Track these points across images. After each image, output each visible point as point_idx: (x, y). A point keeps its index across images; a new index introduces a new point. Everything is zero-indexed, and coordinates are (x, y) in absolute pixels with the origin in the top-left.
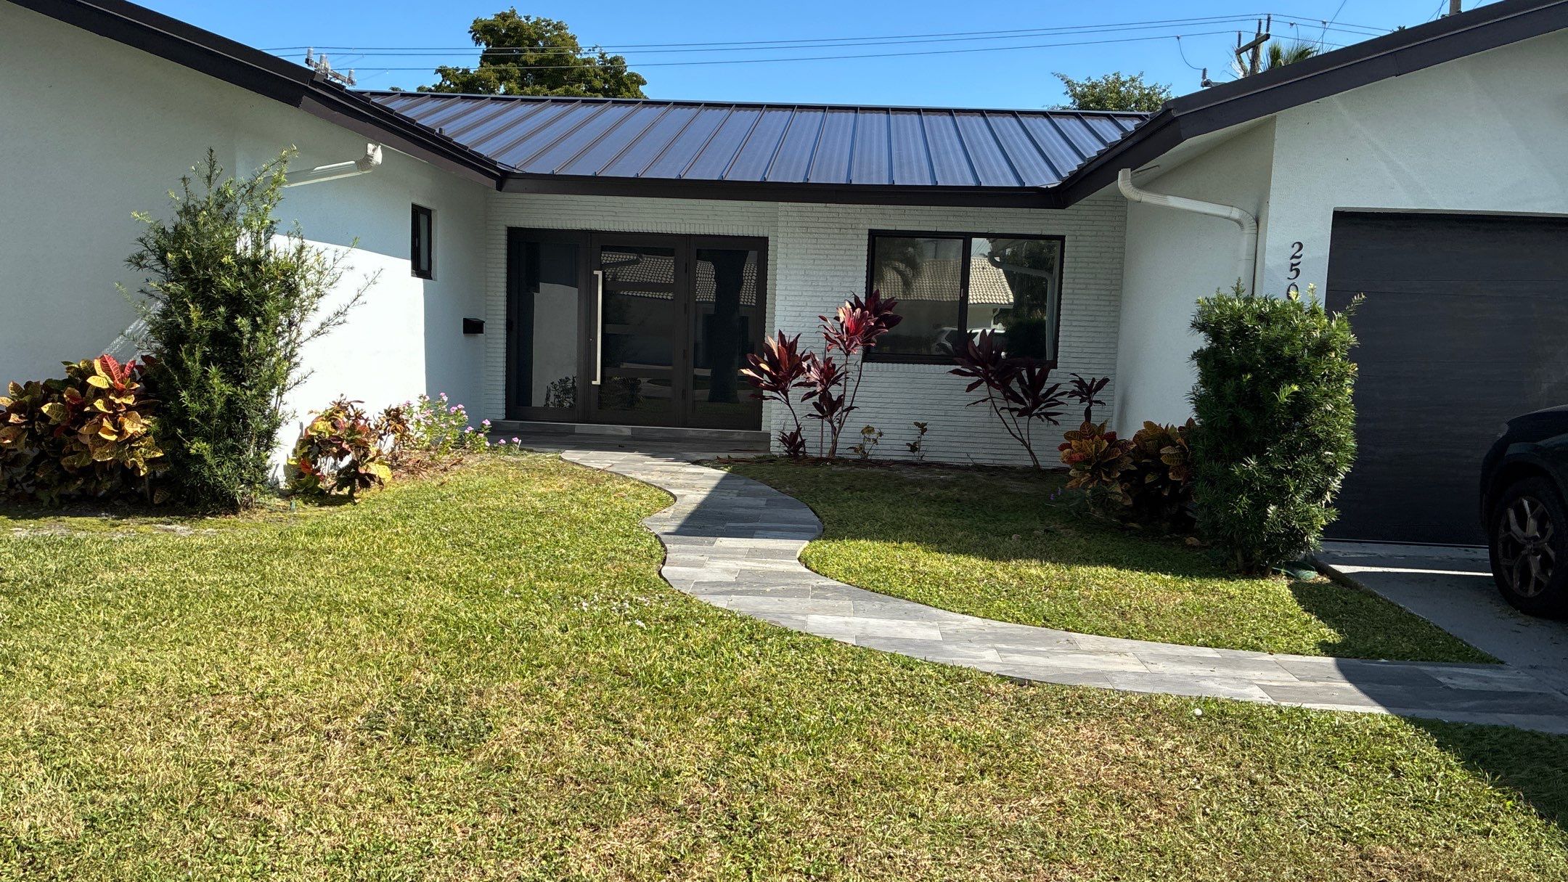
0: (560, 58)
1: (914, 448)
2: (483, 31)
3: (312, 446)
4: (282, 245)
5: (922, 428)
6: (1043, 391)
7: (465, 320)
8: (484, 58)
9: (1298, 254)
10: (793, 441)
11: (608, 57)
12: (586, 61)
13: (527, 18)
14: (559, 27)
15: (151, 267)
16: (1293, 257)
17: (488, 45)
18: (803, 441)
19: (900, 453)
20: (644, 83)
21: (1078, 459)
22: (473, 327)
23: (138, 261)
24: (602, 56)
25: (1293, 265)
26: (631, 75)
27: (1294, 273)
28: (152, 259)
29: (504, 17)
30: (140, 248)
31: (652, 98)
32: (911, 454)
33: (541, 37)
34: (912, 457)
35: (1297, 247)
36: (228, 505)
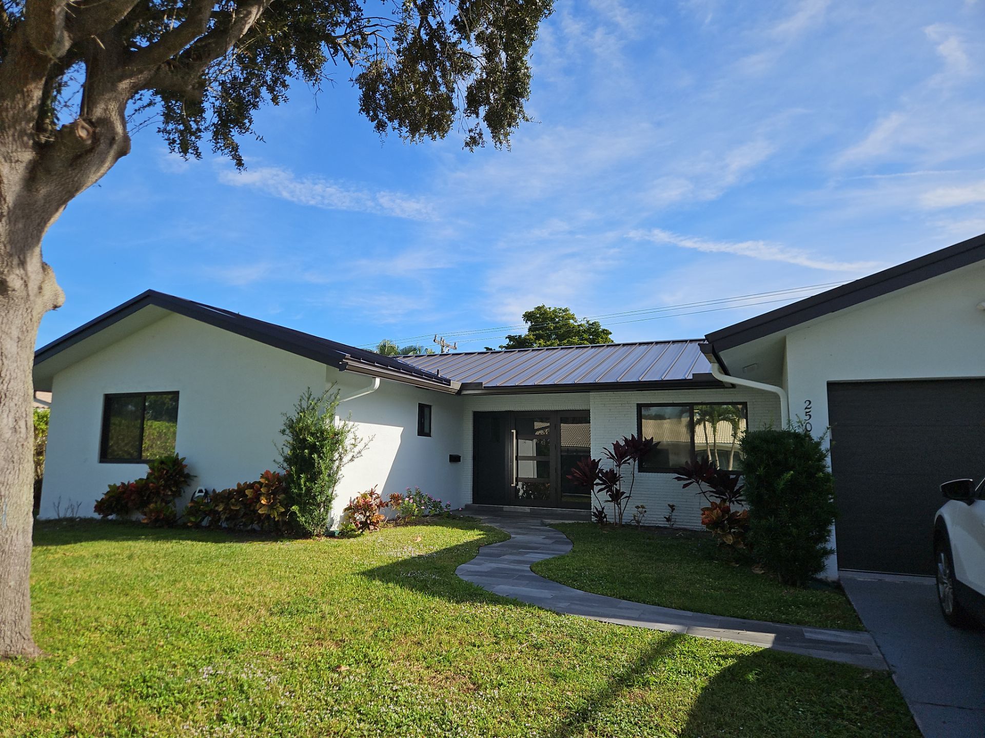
0: (567, 325)
1: (668, 520)
2: (528, 317)
3: (352, 509)
4: (338, 423)
5: (672, 507)
6: (736, 488)
7: (450, 455)
8: (530, 330)
9: (809, 407)
10: (600, 514)
11: (591, 322)
12: (580, 325)
13: (550, 308)
14: (566, 310)
15: (287, 435)
16: (806, 408)
17: (531, 323)
18: (605, 515)
19: (662, 523)
20: (611, 333)
21: (707, 521)
22: (455, 459)
23: (283, 432)
24: (588, 322)
25: (807, 412)
26: (604, 330)
27: (808, 417)
28: (288, 431)
29: (539, 308)
30: (283, 427)
31: (616, 342)
32: (667, 523)
33: (556, 316)
34: (667, 525)
35: (808, 403)
36: (307, 535)
